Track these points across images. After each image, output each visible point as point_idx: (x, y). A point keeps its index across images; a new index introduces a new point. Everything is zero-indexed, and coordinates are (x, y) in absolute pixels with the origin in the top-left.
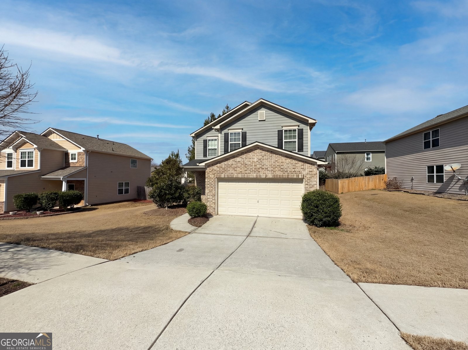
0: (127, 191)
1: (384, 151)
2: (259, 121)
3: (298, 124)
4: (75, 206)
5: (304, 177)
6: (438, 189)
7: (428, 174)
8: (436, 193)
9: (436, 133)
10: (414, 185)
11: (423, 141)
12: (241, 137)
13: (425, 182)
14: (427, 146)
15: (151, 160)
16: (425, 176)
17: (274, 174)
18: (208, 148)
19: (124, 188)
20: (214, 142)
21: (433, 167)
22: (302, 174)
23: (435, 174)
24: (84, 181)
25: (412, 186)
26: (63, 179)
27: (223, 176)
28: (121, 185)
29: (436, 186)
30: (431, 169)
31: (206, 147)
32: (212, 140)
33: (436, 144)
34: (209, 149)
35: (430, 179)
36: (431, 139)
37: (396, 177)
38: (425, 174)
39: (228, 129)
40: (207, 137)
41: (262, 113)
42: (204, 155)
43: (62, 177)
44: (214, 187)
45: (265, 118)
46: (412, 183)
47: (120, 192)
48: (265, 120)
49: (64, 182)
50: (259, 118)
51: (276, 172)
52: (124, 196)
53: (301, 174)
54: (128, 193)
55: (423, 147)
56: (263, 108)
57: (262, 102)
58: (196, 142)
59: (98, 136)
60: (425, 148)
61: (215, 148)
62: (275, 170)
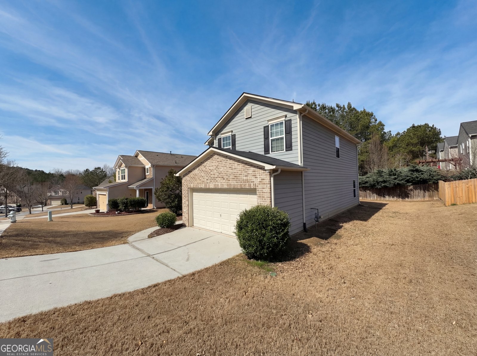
2: (246, 119)
3: (285, 113)
4: (143, 209)
5: (256, 187)
12: (231, 141)
17: (229, 183)
22: (254, 183)
24: (152, 189)
26: (137, 188)
43: (135, 187)
44: (187, 198)
48: (251, 117)
49: (137, 190)
50: (246, 116)
56: (249, 103)
57: (245, 96)
59: (171, 152)
62: (229, 179)
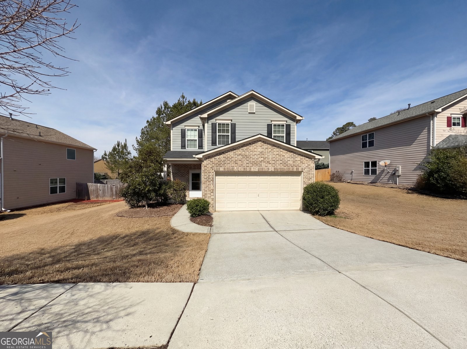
0: (62, 189)
1: (329, 149)
2: (249, 113)
3: (286, 119)
5: (303, 170)
6: (372, 180)
7: (365, 168)
8: (371, 183)
9: (371, 136)
10: (353, 177)
11: (362, 142)
12: (230, 129)
13: (362, 174)
14: (364, 145)
15: (94, 151)
16: (362, 170)
17: (276, 167)
18: (186, 139)
19: (58, 186)
20: (193, 132)
21: (369, 162)
22: (302, 167)
23: (370, 168)
25: (352, 178)
27: (222, 169)
28: (53, 181)
29: (372, 177)
30: (367, 164)
31: (185, 137)
32: (192, 130)
33: (371, 144)
34: (188, 140)
35: (367, 172)
36: (368, 141)
37: (338, 171)
38: (362, 168)
39: (216, 119)
40: (185, 126)
41: (252, 104)
42: (182, 147)
44: (212, 182)
45: (255, 111)
46: (351, 176)
47: (53, 191)
48: (254, 113)
50: (249, 111)
51: (278, 166)
52: (59, 195)
53: (300, 167)
54: (65, 192)
55: (362, 147)
56: (253, 100)
57: (252, 94)
58: (172, 131)
59: (11, 115)
60: (362, 148)
61: (195, 139)
62: (276, 163)
